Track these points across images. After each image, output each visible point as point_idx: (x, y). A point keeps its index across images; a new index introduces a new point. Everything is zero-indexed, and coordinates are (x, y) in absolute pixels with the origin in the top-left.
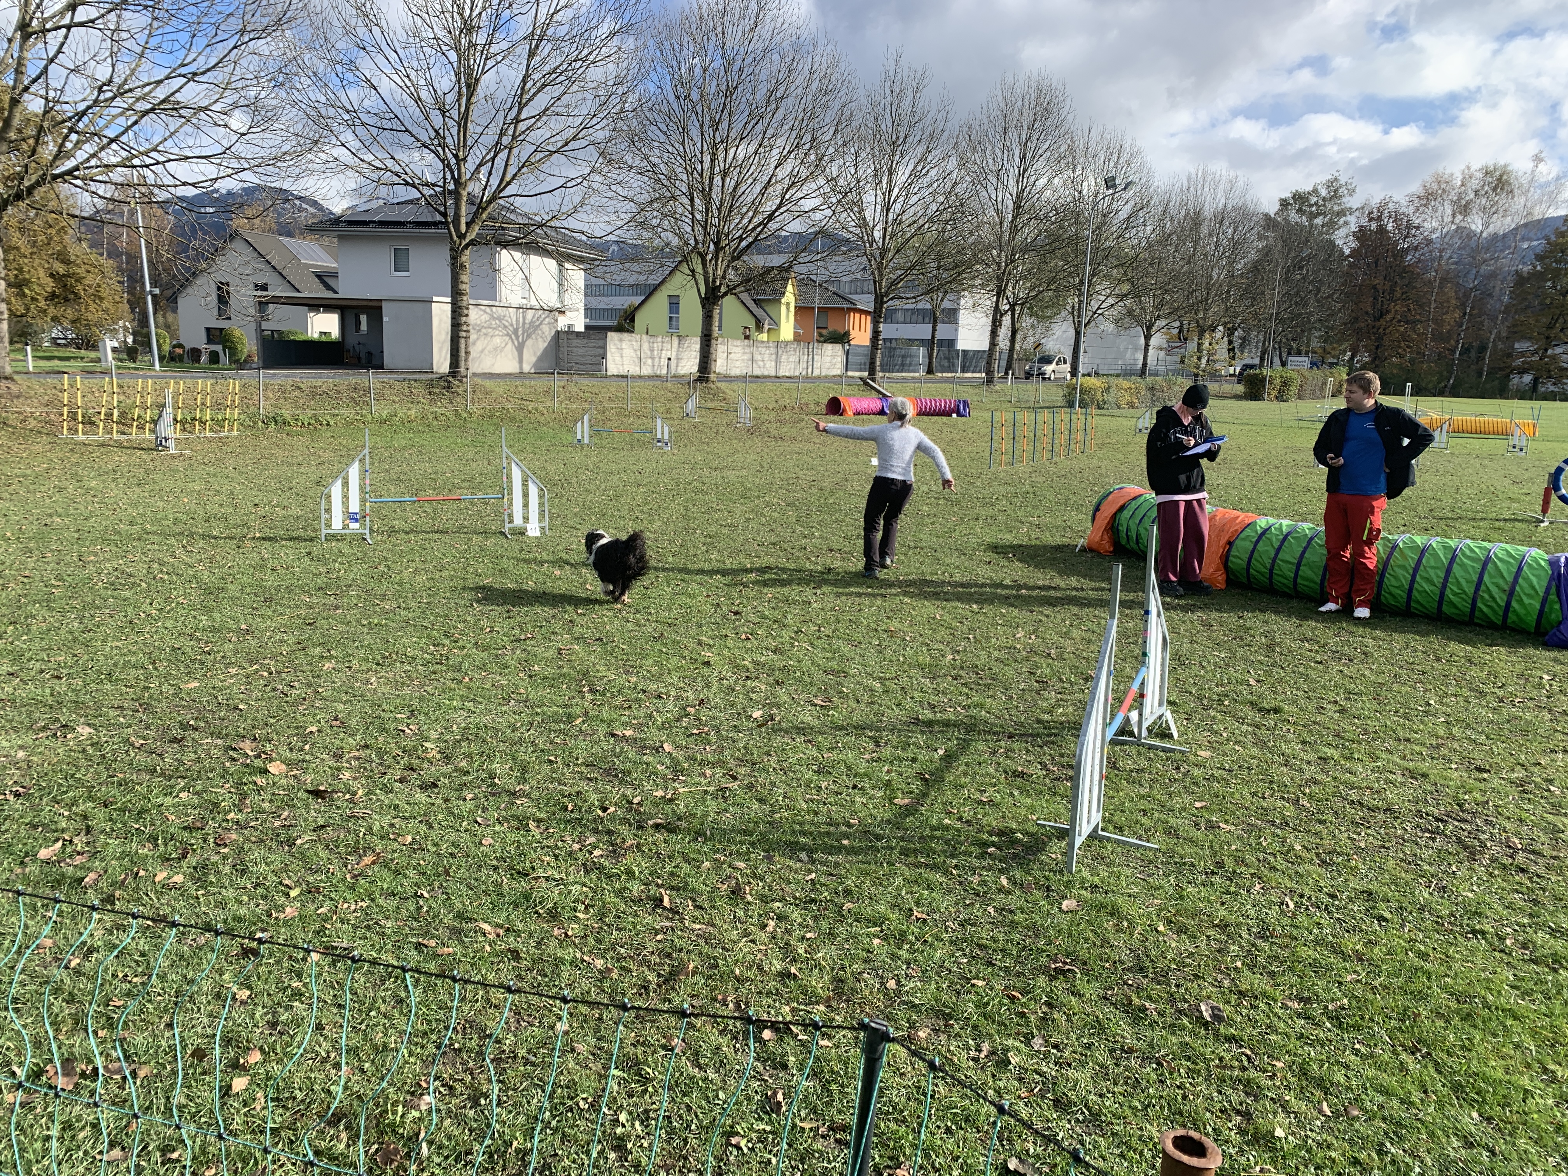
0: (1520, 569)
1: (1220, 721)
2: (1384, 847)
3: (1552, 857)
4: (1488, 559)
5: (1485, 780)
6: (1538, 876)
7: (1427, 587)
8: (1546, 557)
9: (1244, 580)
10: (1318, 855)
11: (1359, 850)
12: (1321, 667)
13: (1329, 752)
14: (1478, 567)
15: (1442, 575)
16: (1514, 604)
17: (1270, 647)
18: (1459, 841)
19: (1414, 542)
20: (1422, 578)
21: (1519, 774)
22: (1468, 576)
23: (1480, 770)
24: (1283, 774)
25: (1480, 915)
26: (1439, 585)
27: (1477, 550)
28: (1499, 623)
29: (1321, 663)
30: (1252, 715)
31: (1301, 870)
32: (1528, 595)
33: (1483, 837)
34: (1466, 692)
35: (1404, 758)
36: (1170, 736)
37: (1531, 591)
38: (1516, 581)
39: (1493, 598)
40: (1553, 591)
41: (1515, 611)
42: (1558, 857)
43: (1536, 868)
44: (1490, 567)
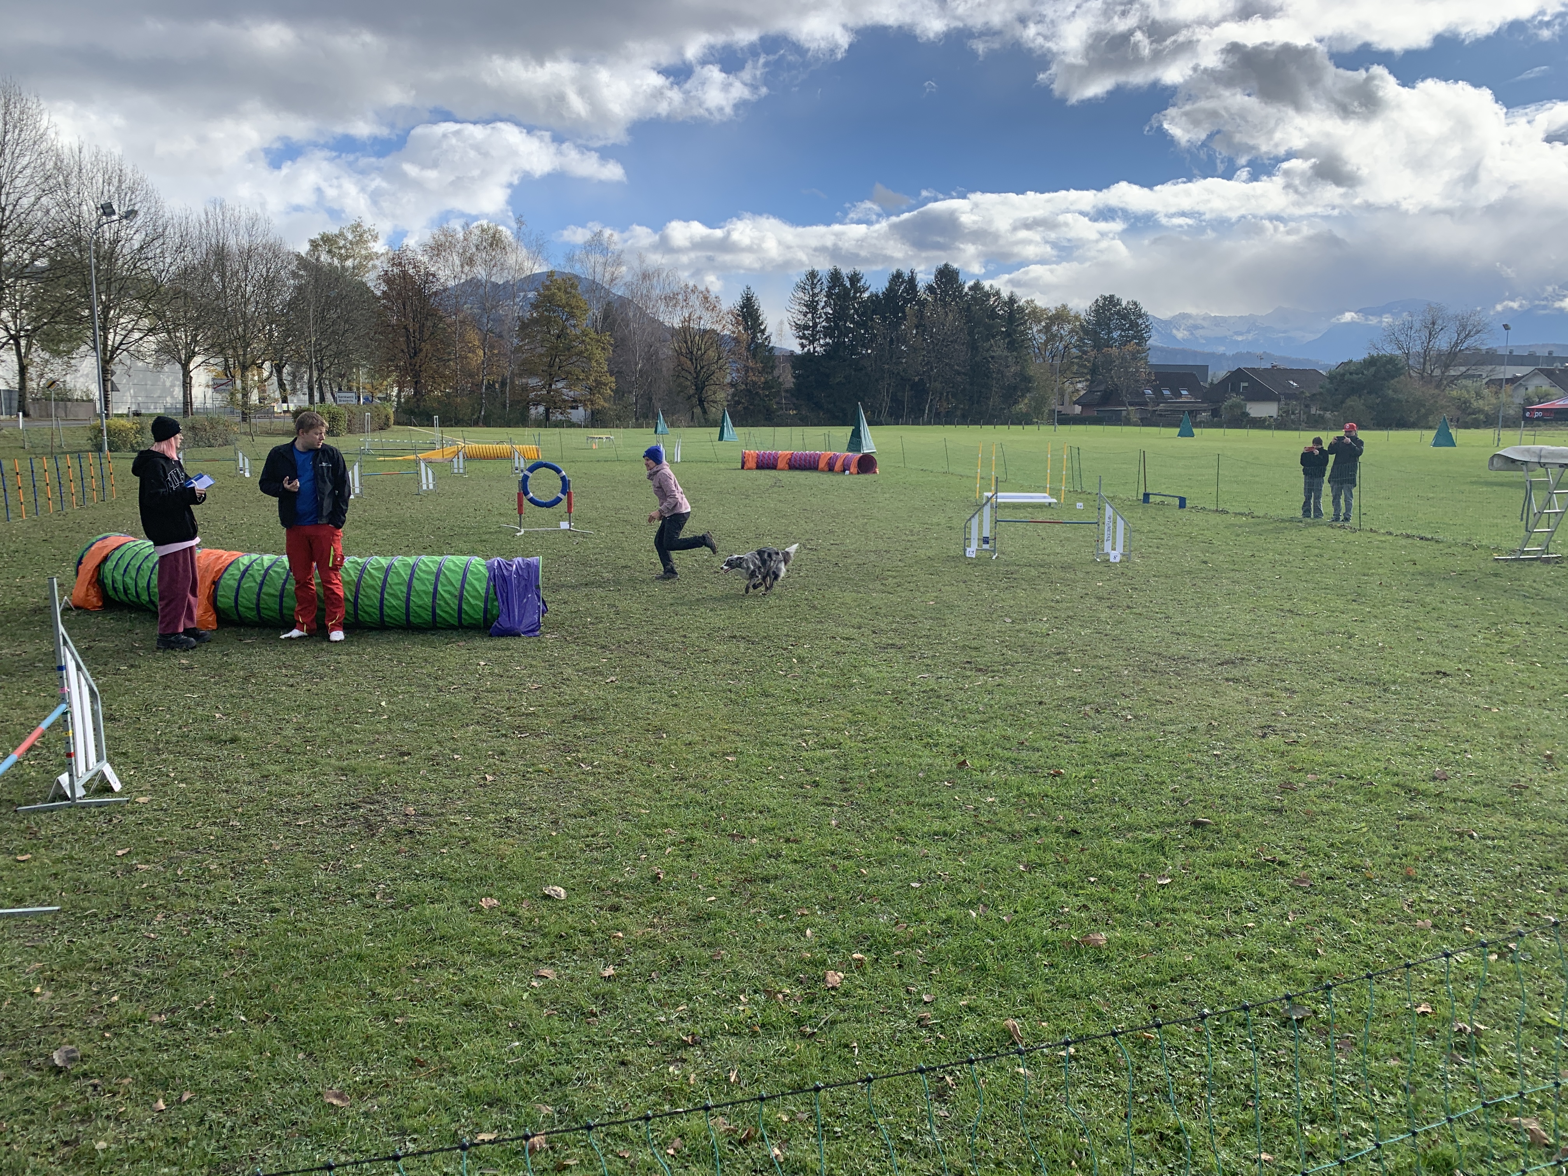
0: (465, 575)
1: (171, 762)
2: (298, 844)
3: (437, 815)
4: (439, 570)
5: (404, 762)
6: (420, 834)
7: (394, 602)
8: (483, 562)
9: (236, 617)
10: (232, 869)
11: (272, 854)
12: (291, 690)
13: (271, 768)
14: (432, 578)
15: (405, 590)
16: (464, 606)
17: (246, 679)
18: (367, 820)
19: (379, 563)
20: (388, 593)
21: (437, 748)
22: (424, 588)
23: (402, 754)
24: (223, 801)
25: (360, 881)
26: (404, 599)
27: (430, 564)
28: (456, 624)
29: (292, 686)
30: (208, 750)
31: (210, 888)
32: (472, 597)
33: (385, 812)
34: (414, 689)
35: (339, 759)
36: (109, 789)
37: (475, 594)
38: (463, 587)
39: (447, 604)
40: (492, 591)
41: (466, 612)
42: (442, 814)
43: (421, 828)
44: (442, 577)
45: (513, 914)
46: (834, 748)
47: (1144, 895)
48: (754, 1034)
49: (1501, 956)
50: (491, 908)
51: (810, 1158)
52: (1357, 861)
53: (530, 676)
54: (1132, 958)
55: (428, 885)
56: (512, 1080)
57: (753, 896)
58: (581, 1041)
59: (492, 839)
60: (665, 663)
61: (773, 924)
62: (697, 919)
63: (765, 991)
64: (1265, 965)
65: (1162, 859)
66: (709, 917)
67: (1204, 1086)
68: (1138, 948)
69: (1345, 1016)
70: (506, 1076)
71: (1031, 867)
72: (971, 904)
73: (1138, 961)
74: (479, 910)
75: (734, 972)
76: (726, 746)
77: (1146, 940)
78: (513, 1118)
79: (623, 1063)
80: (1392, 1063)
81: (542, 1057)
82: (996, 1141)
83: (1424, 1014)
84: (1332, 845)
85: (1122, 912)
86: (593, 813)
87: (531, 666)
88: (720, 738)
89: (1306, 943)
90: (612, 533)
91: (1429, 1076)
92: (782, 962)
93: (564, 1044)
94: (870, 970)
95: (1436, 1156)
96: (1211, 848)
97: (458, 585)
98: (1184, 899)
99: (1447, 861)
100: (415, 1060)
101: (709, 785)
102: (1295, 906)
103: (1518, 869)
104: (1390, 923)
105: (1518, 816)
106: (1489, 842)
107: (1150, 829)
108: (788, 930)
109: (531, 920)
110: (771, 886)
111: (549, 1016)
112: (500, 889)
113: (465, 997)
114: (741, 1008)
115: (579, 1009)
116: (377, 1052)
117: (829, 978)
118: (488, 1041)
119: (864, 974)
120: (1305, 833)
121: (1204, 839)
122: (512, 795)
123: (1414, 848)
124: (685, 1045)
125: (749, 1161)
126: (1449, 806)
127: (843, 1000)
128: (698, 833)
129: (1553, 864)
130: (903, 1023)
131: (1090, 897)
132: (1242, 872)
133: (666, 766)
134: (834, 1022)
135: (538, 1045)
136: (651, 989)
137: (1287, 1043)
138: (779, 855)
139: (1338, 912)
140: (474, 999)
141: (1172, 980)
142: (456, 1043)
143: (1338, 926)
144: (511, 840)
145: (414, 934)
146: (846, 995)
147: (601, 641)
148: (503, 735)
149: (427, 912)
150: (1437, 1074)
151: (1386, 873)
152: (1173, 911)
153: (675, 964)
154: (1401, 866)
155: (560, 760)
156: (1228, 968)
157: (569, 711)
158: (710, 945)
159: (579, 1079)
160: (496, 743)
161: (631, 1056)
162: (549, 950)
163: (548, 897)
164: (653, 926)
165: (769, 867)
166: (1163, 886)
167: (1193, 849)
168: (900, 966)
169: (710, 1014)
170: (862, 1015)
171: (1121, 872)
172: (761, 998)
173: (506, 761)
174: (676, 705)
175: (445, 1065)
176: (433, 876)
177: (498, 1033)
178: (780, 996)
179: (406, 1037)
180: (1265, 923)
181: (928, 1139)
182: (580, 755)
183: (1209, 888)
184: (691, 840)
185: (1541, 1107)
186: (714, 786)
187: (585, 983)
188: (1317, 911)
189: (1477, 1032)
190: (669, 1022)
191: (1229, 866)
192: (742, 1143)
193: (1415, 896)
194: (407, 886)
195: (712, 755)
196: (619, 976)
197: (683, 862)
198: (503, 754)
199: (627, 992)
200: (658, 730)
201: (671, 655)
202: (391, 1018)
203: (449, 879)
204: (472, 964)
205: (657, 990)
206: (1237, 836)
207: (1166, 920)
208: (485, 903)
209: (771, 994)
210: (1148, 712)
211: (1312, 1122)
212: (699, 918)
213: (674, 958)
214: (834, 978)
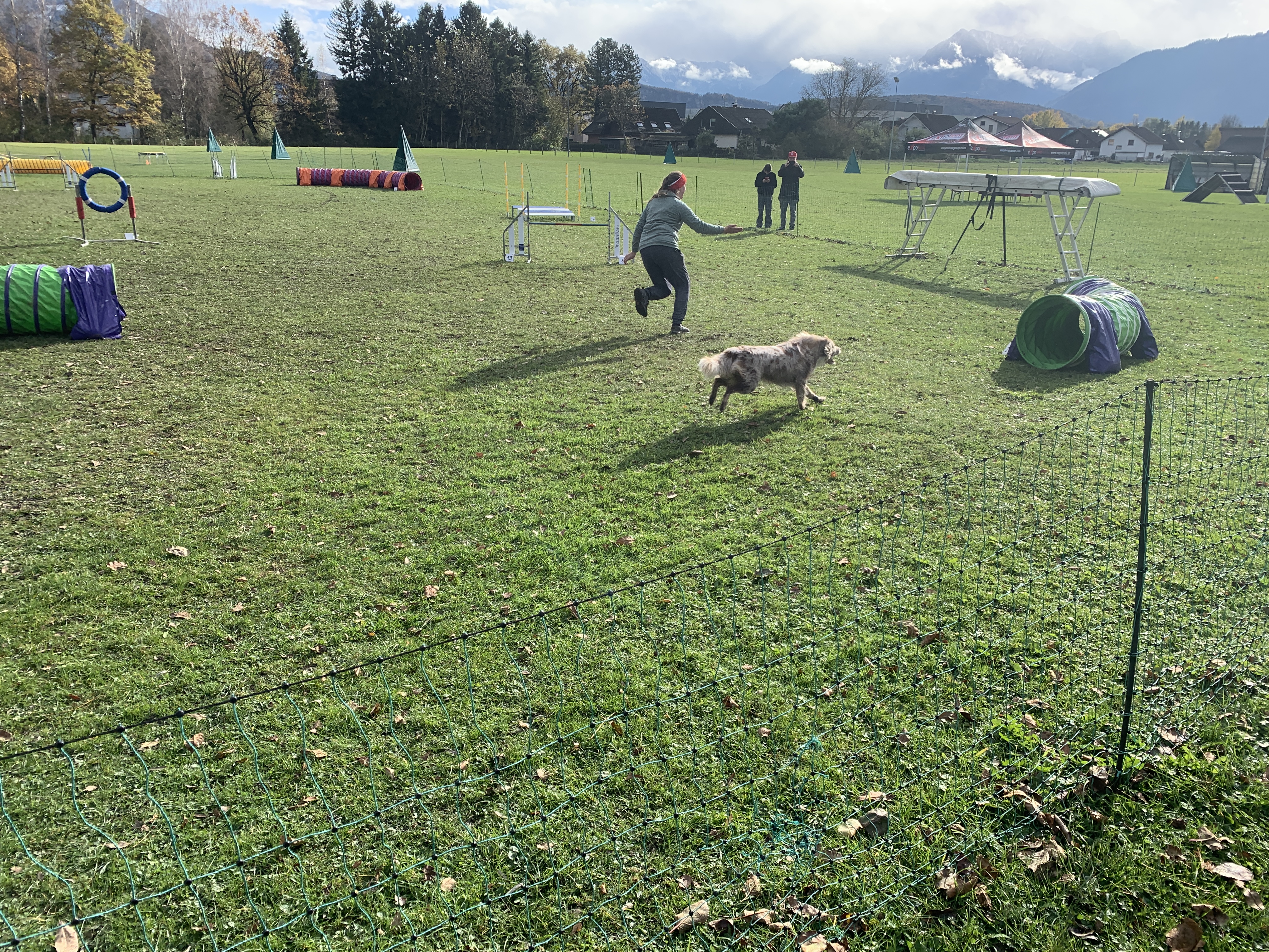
0: (36, 284)
4: (8, 279)
5: (5, 455)
6: (36, 515)
8: (54, 270)
16: (40, 313)
21: (37, 441)
28: (34, 330)
32: (47, 304)
37: (49, 300)
38: (36, 295)
39: (22, 311)
40: (67, 298)
41: (43, 319)
42: (54, 496)
43: (36, 510)
44: (12, 287)
45: (141, 573)
46: (411, 419)
47: (659, 507)
48: (371, 639)
49: (890, 523)
50: (119, 569)
51: (427, 719)
52: (800, 471)
53: (120, 373)
54: (652, 550)
55: (53, 558)
56: (165, 700)
57: (356, 538)
58: (223, 663)
59: (109, 514)
60: (250, 358)
61: (376, 557)
62: (309, 561)
63: (376, 606)
64: (743, 546)
65: (670, 481)
66: (320, 557)
67: (705, 628)
68: (657, 544)
69: (794, 572)
70: (160, 697)
71: (575, 495)
72: (533, 526)
73: (657, 552)
74: (108, 572)
75: (348, 596)
76: (315, 424)
77: (661, 537)
78: (171, 727)
79: (263, 674)
80: (824, 598)
81: (190, 678)
82: (565, 685)
83: (844, 565)
84: (783, 462)
85: (643, 520)
86: (201, 486)
87: (119, 364)
88: (310, 417)
89: (768, 528)
90: (179, 244)
91: (848, 602)
92: (388, 584)
93: (208, 667)
94: (459, 581)
95: (852, 651)
96: (703, 471)
97: (31, 294)
98: (686, 507)
99: (857, 465)
100: (70, 697)
101: (305, 455)
102: (760, 505)
103: (900, 466)
104: (822, 509)
105: (900, 432)
106: (883, 451)
107: (659, 462)
108: (390, 560)
109: (160, 576)
110: (371, 529)
111: (190, 648)
112: (125, 554)
113: (109, 641)
114: (357, 621)
115: (215, 639)
116: (31, 695)
117: (428, 591)
118: (135, 674)
119: (455, 585)
120: (765, 455)
121: (698, 465)
122: (122, 476)
123: (836, 459)
124: (313, 654)
125: (378, 729)
126: (858, 429)
127: (440, 605)
128: (301, 494)
129: (922, 461)
130: (489, 614)
131: (619, 512)
132: (725, 485)
133: (264, 443)
134: (434, 622)
135: (184, 670)
136: (278, 616)
137: (759, 594)
138: (375, 505)
139: (788, 506)
140: (118, 643)
141: (681, 562)
142: (106, 678)
143: (788, 515)
144: (128, 514)
145: (47, 598)
146: (442, 601)
147: (184, 340)
148: (103, 426)
149: (57, 578)
150: (852, 601)
151: (818, 477)
152: (679, 516)
153: (297, 596)
154: (827, 471)
155: (163, 444)
156: (718, 550)
157: (163, 403)
158: (325, 579)
159: (226, 691)
160: (98, 433)
161: (268, 668)
162: (180, 597)
163: (173, 556)
164: (271, 568)
165: (367, 515)
166: (671, 500)
167: (690, 472)
168: (483, 576)
169: (332, 629)
170: (457, 614)
171: (641, 493)
172: (373, 612)
173: (110, 448)
174: (265, 393)
175: (99, 697)
176: (56, 549)
177: (145, 666)
178: (389, 609)
179: (58, 681)
180: (741, 518)
181: (516, 691)
182: (182, 439)
183: (703, 498)
184: (297, 500)
185: (914, 613)
186: (310, 457)
187: (219, 618)
188: (775, 506)
189: (876, 572)
190: (297, 639)
191: (716, 482)
192: (371, 716)
193: (836, 490)
194: (32, 559)
195: (304, 431)
196: (248, 610)
197: (290, 518)
198: (105, 442)
199: (257, 621)
200: (252, 414)
201: (254, 350)
202: (39, 668)
203: (73, 550)
204: (109, 616)
205: (284, 617)
206: (720, 460)
207: (674, 522)
208: (112, 566)
209: (381, 608)
210: (653, 377)
211: (776, 641)
212: (311, 559)
213: (294, 591)
214: (432, 591)
